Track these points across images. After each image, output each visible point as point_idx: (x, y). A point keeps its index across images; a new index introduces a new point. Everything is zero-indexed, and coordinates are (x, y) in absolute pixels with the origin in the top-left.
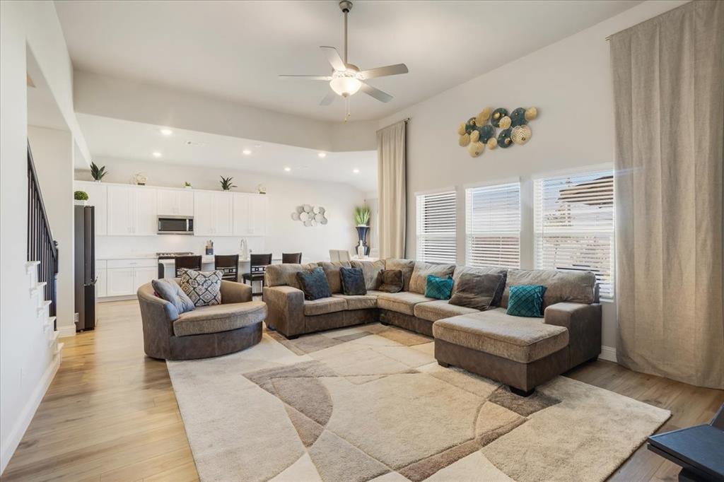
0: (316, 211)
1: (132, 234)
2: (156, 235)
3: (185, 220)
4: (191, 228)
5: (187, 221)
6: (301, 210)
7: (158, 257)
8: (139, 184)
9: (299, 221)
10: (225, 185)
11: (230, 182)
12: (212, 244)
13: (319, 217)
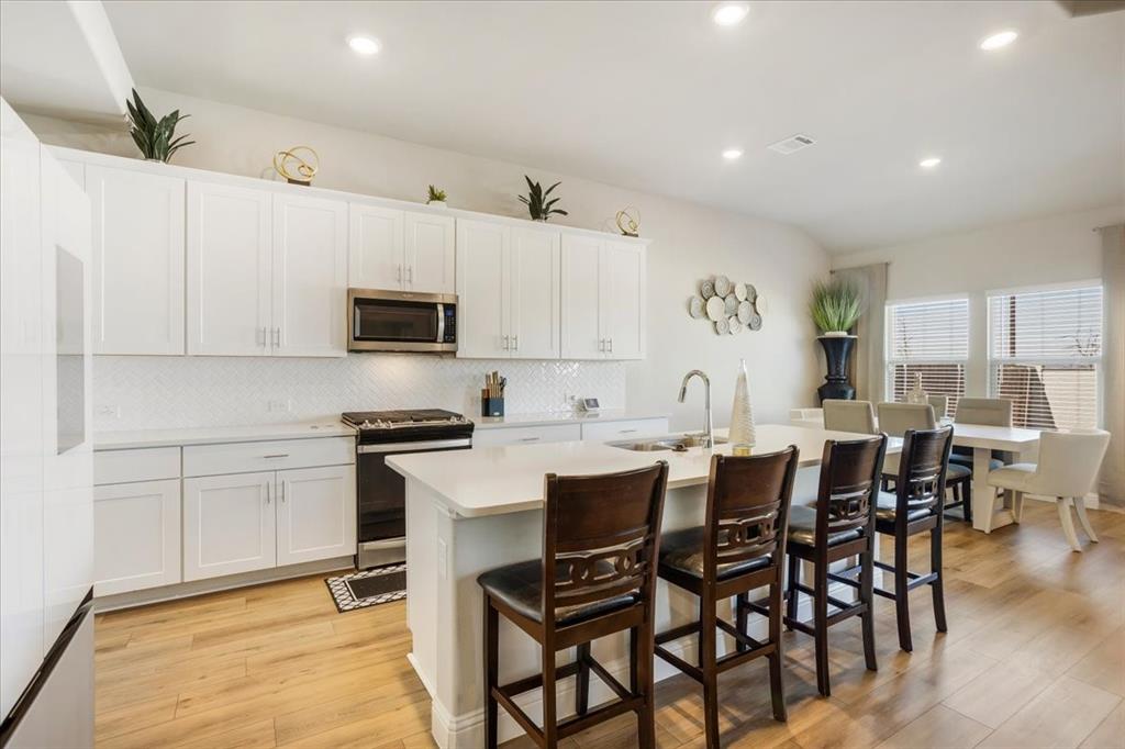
0: (741, 293)
1: (267, 352)
2: (346, 354)
3: (433, 306)
4: (451, 335)
5: (440, 308)
6: (708, 291)
7: (353, 431)
8: (290, 181)
9: (703, 321)
10: (537, 206)
11: (549, 198)
12: (502, 384)
13: (744, 309)
